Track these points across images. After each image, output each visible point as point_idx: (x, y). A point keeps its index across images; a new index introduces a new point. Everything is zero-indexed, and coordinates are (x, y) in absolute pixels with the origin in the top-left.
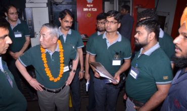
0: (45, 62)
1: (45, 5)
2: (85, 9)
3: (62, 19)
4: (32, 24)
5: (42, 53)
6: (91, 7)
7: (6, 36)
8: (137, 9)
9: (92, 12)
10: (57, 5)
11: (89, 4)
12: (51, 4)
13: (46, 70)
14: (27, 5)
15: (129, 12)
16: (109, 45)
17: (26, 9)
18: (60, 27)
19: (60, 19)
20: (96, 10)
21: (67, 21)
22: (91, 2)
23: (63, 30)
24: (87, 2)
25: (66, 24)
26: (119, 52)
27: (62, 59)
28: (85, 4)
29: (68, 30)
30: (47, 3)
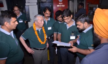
0: (37, 35)
1: (36, 4)
2: (58, 6)
3: (44, 12)
4: (29, 15)
5: (35, 31)
6: (61, 4)
7: (16, 21)
8: (88, 5)
9: (62, 7)
10: (43, 3)
11: (60, 3)
12: (39, 3)
13: (38, 39)
14: (26, 4)
15: (83, 7)
16: (68, 28)
17: (26, 6)
18: (44, 17)
19: (43, 12)
20: (64, 6)
21: (47, 14)
22: (61, 2)
23: (45, 18)
24: (59, 1)
25: (47, 15)
26: (74, 31)
27: (44, 32)
28: (58, 3)
29: (48, 18)
30: (37, 3)
